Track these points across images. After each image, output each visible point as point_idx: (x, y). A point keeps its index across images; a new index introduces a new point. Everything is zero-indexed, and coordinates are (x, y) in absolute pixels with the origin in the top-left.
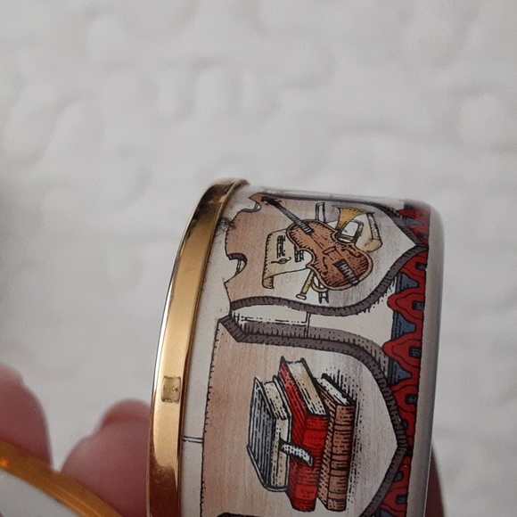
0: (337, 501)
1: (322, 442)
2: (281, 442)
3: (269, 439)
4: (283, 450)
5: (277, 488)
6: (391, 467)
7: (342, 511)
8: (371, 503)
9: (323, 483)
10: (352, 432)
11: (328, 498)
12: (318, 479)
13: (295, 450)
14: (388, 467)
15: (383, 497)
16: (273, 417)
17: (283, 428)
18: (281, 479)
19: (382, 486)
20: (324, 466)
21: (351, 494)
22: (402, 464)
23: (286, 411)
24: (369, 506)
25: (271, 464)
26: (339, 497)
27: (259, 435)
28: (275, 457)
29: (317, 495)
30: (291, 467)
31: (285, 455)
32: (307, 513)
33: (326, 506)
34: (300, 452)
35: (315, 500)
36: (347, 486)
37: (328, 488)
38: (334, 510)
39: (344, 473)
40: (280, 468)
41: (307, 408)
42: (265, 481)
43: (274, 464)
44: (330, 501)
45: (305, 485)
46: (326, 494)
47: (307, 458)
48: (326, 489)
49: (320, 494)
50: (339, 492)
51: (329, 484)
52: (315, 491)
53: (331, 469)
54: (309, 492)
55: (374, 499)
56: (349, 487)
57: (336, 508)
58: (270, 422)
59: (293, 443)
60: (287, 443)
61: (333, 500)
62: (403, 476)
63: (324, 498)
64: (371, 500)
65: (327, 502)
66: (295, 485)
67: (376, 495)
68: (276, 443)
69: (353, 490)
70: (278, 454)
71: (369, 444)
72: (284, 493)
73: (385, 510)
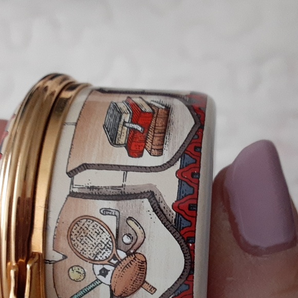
0: (157, 150)
1: (149, 122)
2: (125, 122)
3: (117, 121)
4: (126, 126)
5: (119, 145)
6: (191, 131)
7: (160, 156)
8: (179, 150)
9: (149, 141)
10: (168, 118)
11: (152, 148)
12: (146, 138)
13: (132, 125)
14: (189, 131)
15: (186, 147)
16: (120, 113)
17: (127, 117)
18: (123, 140)
19: (185, 141)
20: (150, 132)
21: (166, 146)
22: (198, 131)
23: (129, 110)
24: (177, 152)
25: (117, 133)
26: (159, 147)
27: (112, 120)
28: (120, 129)
29: (145, 147)
30: (130, 133)
31: (126, 128)
32: (137, 159)
33: (150, 154)
34: (136, 126)
35: (143, 150)
36: (164, 142)
37: (152, 143)
38: (155, 156)
39: (162, 135)
40: (123, 134)
41: (141, 110)
42: (112, 141)
43: (119, 133)
44: (153, 150)
45: (138, 142)
46: (150, 147)
47: (140, 129)
48: (151, 144)
49: (147, 147)
50: (159, 145)
51: (152, 141)
52: (143, 145)
53: (154, 133)
54: (139, 146)
55: (180, 148)
56: (165, 142)
57: (156, 154)
58: (119, 115)
59: (132, 122)
60: (129, 122)
61: (155, 150)
62: (198, 137)
63: (149, 149)
64: (178, 149)
65: (151, 151)
66: (131, 143)
67: (182, 145)
68: (122, 123)
69: (167, 143)
70: (122, 128)
71: (178, 122)
72: (124, 148)
73: (187, 154)
